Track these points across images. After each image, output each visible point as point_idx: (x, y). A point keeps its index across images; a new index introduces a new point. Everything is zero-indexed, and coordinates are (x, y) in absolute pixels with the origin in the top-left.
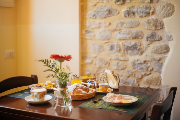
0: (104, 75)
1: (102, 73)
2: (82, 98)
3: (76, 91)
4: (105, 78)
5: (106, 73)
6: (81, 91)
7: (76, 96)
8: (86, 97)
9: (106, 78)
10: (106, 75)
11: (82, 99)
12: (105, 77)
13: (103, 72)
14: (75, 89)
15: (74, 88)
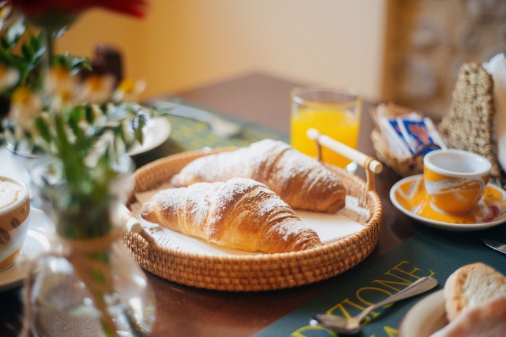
0: (481, 91)
1: (467, 73)
2: (268, 283)
3: (243, 214)
4: (479, 109)
5: (490, 79)
6: (274, 222)
7: (227, 262)
8: (299, 276)
9: (485, 112)
10: (490, 91)
11: (266, 288)
12: (483, 102)
13: (476, 72)
14: (229, 205)
15: (230, 197)
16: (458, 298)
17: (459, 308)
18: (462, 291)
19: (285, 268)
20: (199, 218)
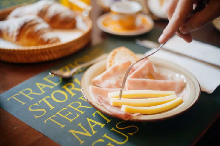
16: (110, 62)
17: (110, 66)
18: (113, 59)
19: (43, 52)
20: (11, 34)
